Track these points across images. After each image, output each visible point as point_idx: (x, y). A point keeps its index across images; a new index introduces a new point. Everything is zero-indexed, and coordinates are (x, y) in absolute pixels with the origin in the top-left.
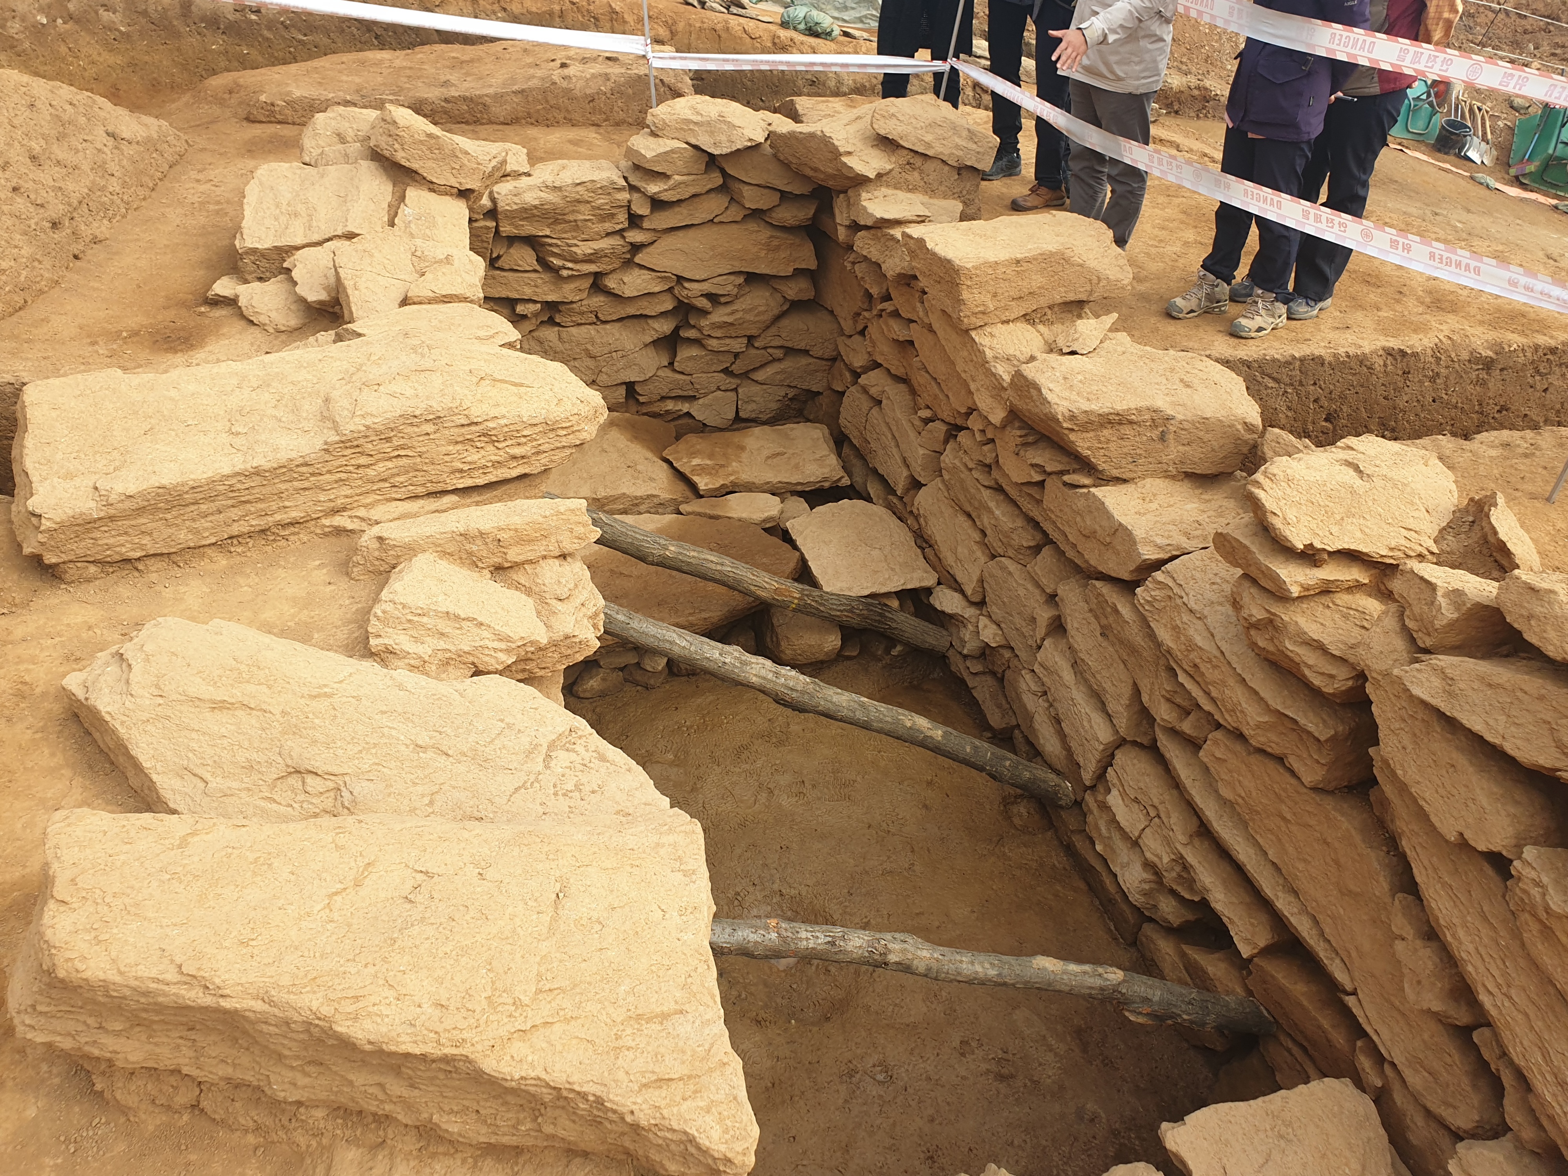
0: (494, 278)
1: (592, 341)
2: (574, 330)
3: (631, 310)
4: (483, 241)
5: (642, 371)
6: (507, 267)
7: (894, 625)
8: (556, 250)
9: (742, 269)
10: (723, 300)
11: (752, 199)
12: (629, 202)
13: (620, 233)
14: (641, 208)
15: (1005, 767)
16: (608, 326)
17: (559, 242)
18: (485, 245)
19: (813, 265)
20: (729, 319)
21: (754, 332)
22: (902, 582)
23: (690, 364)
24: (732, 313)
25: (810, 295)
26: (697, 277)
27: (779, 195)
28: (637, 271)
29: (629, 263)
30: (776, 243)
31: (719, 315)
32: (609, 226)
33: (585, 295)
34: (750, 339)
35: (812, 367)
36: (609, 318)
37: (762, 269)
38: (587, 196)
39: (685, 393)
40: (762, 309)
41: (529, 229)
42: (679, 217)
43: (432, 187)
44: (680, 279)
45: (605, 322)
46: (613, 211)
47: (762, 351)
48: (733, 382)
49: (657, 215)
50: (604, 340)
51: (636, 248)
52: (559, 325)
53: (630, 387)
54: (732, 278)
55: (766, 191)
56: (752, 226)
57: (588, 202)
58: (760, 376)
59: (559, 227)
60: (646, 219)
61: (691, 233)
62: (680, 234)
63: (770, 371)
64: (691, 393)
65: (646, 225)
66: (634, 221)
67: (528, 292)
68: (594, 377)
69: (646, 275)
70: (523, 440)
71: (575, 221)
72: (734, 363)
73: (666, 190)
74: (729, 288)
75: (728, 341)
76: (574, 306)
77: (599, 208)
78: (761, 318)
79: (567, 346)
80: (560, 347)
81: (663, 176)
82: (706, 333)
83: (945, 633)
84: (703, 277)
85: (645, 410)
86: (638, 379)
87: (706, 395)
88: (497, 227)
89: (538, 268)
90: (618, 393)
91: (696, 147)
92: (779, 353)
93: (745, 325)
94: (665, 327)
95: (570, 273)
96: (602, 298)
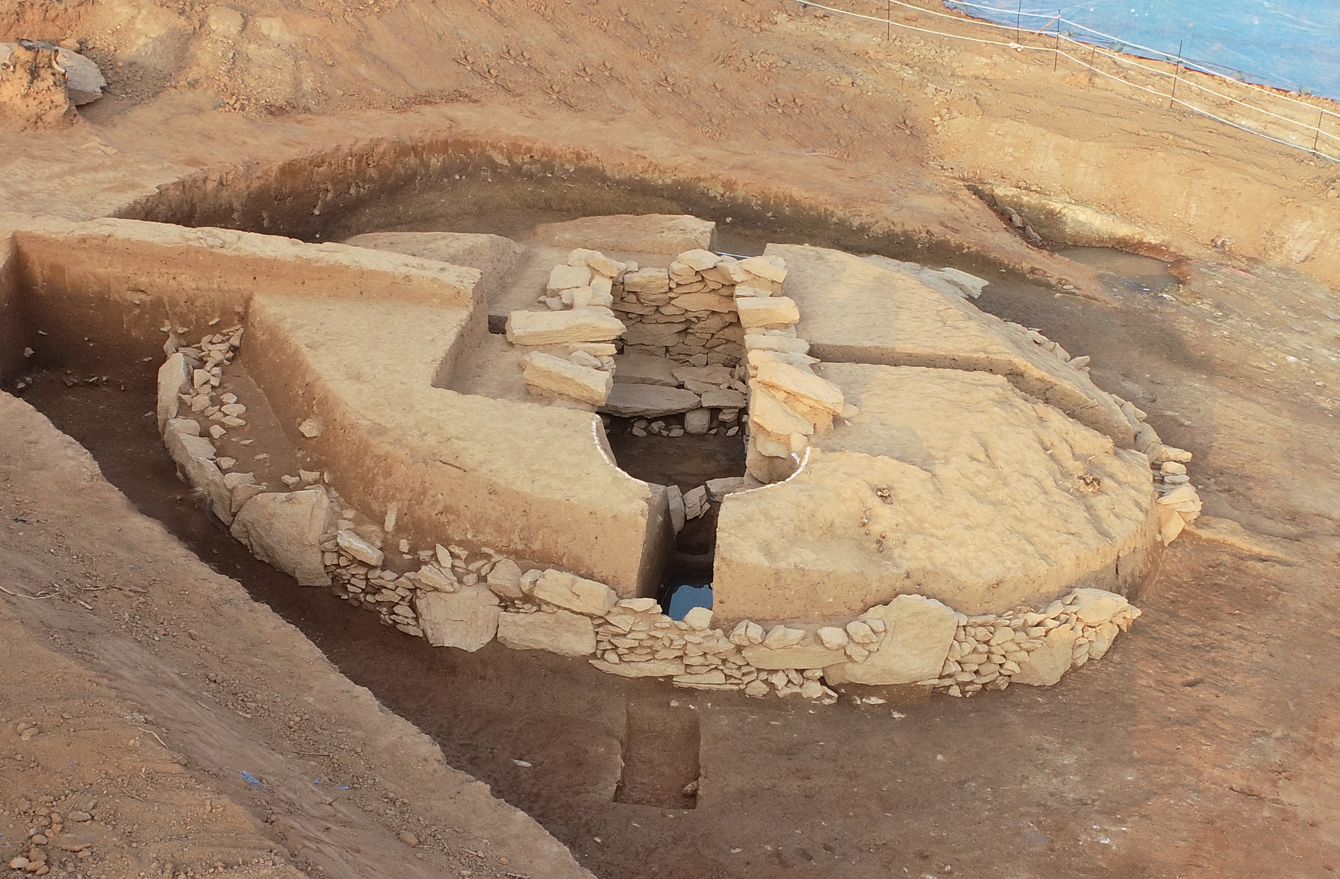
0: (621, 305)
1: (654, 329)
2: (648, 326)
3: (668, 320)
4: (619, 293)
5: (671, 342)
8: (643, 297)
9: (710, 309)
10: (702, 319)
11: (712, 286)
12: (669, 283)
13: (666, 293)
14: (673, 285)
17: (645, 295)
18: (615, 293)
20: (705, 327)
23: (690, 342)
25: (736, 320)
26: (693, 311)
27: (722, 285)
28: (671, 307)
29: (668, 304)
30: (722, 301)
31: (701, 325)
32: (662, 291)
33: (652, 313)
34: (713, 335)
35: (737, 348)
36: (661, 322)
37: (717, 309)
39: (688, 353)
40: (717, 323)
41: (636, 290)
42: (687, 289)
43: (603, 275)
44: (687, 311)
45: (659, 324)
46: (664, 286)
47: (718, 340)
48: (706, 351)
49: (679, 288)
50: (658, 329)
51: (671, 299)
53: (667, 347)
54: (705, 312)
57: (655, 283)
58: (717, 349)
59: (645, 290)
60: (675, 289)
61: (691, 295)
62: (687, 295)
63: (721, 347)
66: (671, 290)
68: (653, 343)
69: (675, 308)
71: (650, 288)
72: (706, 343)
73: (682, 281)
75: (704, 335)
76: (648, 316)
77: (658, 285)
78: (717, 327)
79: (645, 330)
80: (642, 330)
81: (681, 276)
82: (695, 330)
85: (672, 357)
86: (669, 345)
87: (695, 354)
88: (624, 288)
90: (662, 351)
91: (691, 267)
92: (724, 341)
93: (711, 329)
94: (681, 327)
95: (648, 305)
96: (658, 315)
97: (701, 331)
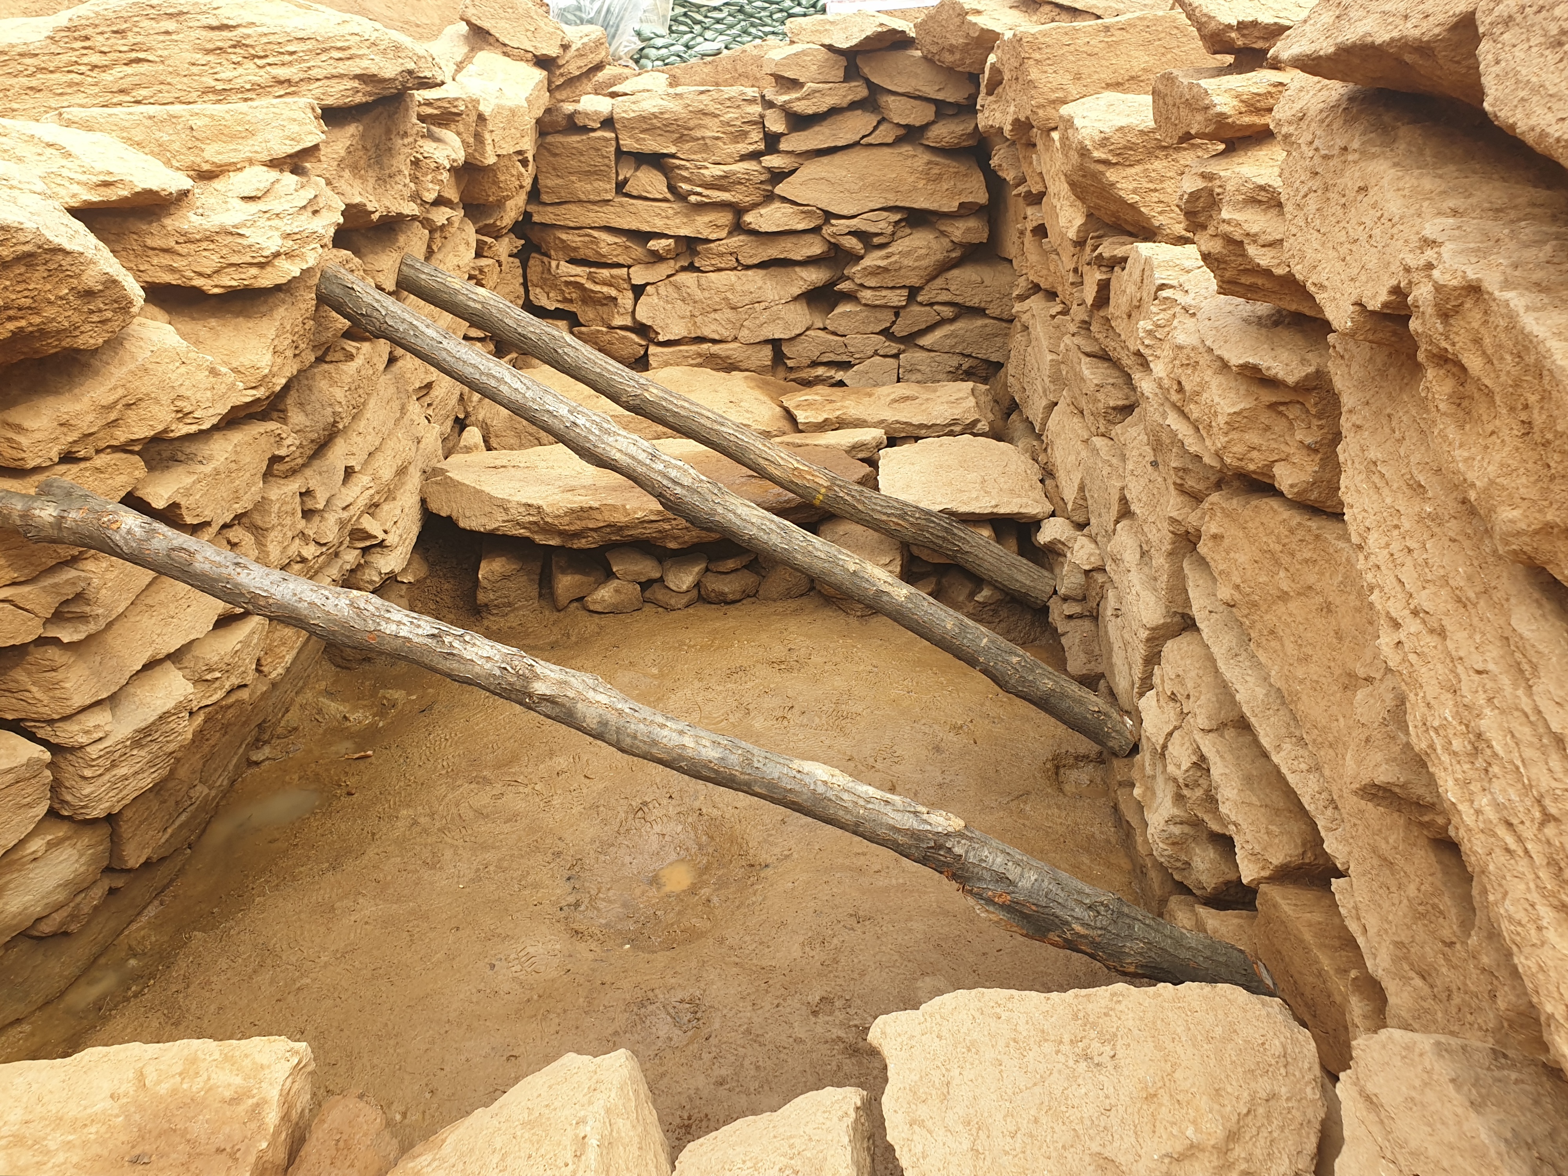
0: (622, 206)
1: (732, 288)
2: (714, 277)
3: (773, 251)
4: (604, 157)
5: (787, 326)
6: (635, 193)
7: (966, 548)
8: (685, 174)
9: (898, 204)
10: (876, 240)
11: (902, 113)
12: (762, 116)
13: (755, 156)
14: (776, 125)
15: (1008, 663)
16: (750, 273)
17: (688, 164)
18: (606, 161)
19: (982, 197)
20: (883, 263)
21: (915, 281)
22: (993, 503)
23: (843, 323)
24: (888, 257)
25: (983, 237)
26: (845, 212)
27: (933, 108)
28: (777, 204)
29: (770, 198)
30: (936, 170)
31: (873, 260)
32: (744, 148)
33: (723, 234)
34: (913, 292)
35: (988, 329)
36: (750, 262)
37: (921, 203)
38: (712, 107)
39: (839, 358)
40: (923, 251)
41: (652, 145)
42: (821, 137)
43: (506, 50)
44: (828, 216)
45: (748, 267)
46: (746, 128)
47: (928, 308)
48: (894, 348)
49: (795, 135)
50: (745, 288)
51: (776, 176)
52: (698, 270)
53: (776, 344)
54: (885, 214)
55: (918, 102)
56: (906, 149)
57: (716, 116)
58: (927, 341)
59: (687, 146)
60: (783, 139)
61: (837, 158)
62: (825, 160)
63: (938, 334)
64: (845, 358)
65: (783, 146)
66: (772, 142)
67: (658, 225)
68: (734, 332)
69: (788, 208)
70: (287, 58)
71: (703, 138)
72: (894, 323)
73: (798, 99)
74: (883, 225)
75: (884, 293)
76: (712, 245)
77: (728, 124)
78: (924, 263)
79: (706, 294)
80: (698, 295)
81: (794, 84)
82: (858, 281)
83: (1046, 573)
84: (852, 212)
85: (793, 376)
86: (782, 336)
87: (861, 361)
88: (617, 138)
89: (669, 196)
90: (762, 354)
91: (830, 48)
92: (947, 312)
93: (902, 272)
94: (814, 276)
95: (699, 198)
96: (741, 238)
97: (872, 282)
